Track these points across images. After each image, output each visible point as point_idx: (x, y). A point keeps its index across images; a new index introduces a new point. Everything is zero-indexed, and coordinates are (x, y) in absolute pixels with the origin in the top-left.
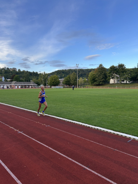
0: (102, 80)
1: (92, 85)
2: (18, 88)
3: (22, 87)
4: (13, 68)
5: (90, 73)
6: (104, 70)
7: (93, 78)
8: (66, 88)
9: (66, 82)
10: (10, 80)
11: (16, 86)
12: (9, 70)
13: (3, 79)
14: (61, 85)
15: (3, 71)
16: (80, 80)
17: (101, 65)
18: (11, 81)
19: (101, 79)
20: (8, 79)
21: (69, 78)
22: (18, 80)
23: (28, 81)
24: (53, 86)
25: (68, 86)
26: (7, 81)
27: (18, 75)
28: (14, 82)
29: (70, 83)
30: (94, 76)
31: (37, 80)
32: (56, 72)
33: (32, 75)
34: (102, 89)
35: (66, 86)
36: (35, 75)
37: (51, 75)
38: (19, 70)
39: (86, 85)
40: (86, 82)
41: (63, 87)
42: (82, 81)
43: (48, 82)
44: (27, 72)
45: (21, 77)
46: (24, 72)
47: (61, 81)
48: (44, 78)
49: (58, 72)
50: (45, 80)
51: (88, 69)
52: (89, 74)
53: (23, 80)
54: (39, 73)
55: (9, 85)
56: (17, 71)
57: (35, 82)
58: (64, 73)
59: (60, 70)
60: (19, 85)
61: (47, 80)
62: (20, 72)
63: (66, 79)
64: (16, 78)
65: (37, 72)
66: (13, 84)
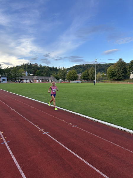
0: (122, 75)
1: (110, 80)
2: (39, 82)
3: (43, 82)
4: (35, 64)
5: (109, 68)
6: (124, 64)
7: (112, 73)
8: (84, 82)
9: (84, 76)
10: (32, 74)
11: (38, 81)
12: (32, 66)
13: (27, 73)
14: (79, 80)
15: (26, 66)
16: (99, 75)
17: (121, 60)
18: (34, 76)
19: (120, 74)
20: (31, 74)
21: (87, 73)
22: (39, 75)
23: (49, 75)
24: (71, 80)
25: (86, 81)
26: (30, 76)
27: (39, 70)
28: (36, 77)
29: (88, 78)
30: (113, 71)
31: (56, 75)
32: (74, 67)
33: (51, 70)
34: (122, 84)
35: (83, 81)
36: (55, 70)
37: (69, 70)
38: (41, 65)
39: (105, 79)
40: (104, 77)
41: (81, 82)
42: (100, 75)
43: (67, 76)
44: (48, 67)
45: (42, 72)
46: (44, 67)
47: (79, 76)
48: (63, 73)
49: (76, 67)
50: (64, 74)
51: (106, 64)
52: (107, 69)
53: (44, 74)
54: (58, 68)
55: (31, 79)
56: (39, 66)
57: (54, 77)
58: (82, 68)
59: (78, 65)
60: (41, 80)
61: (66, 75)
62: (41, 68)
63: (84, 73)
64: (38, 73)
65: (56, 68)
66: (35, 78)
